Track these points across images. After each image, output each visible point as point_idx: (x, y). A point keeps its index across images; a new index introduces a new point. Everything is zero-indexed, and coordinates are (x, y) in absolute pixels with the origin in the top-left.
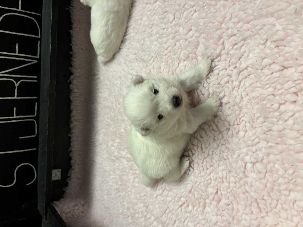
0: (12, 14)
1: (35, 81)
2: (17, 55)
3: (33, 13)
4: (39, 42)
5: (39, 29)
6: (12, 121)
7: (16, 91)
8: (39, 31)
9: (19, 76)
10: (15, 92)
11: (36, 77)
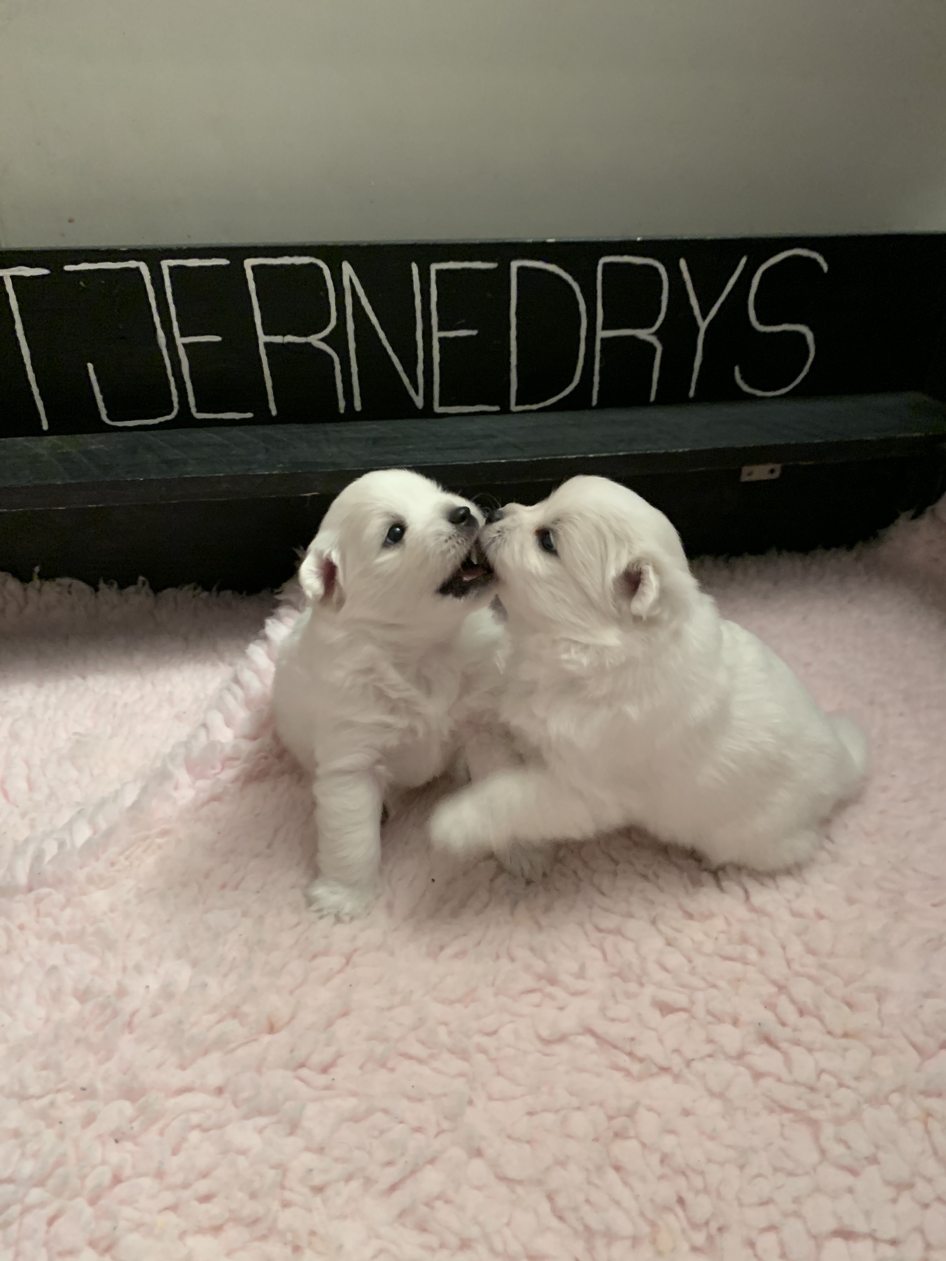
0: (582, 307)
1: (342, 404)
2: (433, 334)
3: (596, 379)
4: (496, 408)
5: (541, 405)
6: (160, 333)
7: (290, 339)
8: (535, 407)
9: (352, 345)
10: (284, 335)
11: (358, 405)
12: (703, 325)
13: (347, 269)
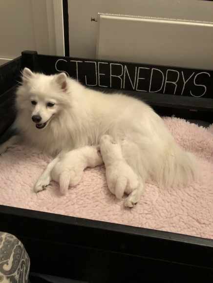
0: (163, 77)
1: (121, 87)
2: (137, 78)
3: (165, 89)
4: (146, 91)
6: (96, 72)
8: (153, 92)
9: (124, 78)
10: (114, 75)
11: (124, 87)
12: (185, 83)
13: (126, 66)
